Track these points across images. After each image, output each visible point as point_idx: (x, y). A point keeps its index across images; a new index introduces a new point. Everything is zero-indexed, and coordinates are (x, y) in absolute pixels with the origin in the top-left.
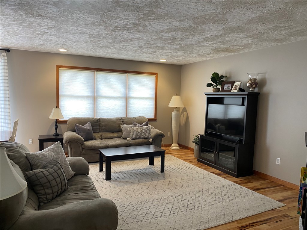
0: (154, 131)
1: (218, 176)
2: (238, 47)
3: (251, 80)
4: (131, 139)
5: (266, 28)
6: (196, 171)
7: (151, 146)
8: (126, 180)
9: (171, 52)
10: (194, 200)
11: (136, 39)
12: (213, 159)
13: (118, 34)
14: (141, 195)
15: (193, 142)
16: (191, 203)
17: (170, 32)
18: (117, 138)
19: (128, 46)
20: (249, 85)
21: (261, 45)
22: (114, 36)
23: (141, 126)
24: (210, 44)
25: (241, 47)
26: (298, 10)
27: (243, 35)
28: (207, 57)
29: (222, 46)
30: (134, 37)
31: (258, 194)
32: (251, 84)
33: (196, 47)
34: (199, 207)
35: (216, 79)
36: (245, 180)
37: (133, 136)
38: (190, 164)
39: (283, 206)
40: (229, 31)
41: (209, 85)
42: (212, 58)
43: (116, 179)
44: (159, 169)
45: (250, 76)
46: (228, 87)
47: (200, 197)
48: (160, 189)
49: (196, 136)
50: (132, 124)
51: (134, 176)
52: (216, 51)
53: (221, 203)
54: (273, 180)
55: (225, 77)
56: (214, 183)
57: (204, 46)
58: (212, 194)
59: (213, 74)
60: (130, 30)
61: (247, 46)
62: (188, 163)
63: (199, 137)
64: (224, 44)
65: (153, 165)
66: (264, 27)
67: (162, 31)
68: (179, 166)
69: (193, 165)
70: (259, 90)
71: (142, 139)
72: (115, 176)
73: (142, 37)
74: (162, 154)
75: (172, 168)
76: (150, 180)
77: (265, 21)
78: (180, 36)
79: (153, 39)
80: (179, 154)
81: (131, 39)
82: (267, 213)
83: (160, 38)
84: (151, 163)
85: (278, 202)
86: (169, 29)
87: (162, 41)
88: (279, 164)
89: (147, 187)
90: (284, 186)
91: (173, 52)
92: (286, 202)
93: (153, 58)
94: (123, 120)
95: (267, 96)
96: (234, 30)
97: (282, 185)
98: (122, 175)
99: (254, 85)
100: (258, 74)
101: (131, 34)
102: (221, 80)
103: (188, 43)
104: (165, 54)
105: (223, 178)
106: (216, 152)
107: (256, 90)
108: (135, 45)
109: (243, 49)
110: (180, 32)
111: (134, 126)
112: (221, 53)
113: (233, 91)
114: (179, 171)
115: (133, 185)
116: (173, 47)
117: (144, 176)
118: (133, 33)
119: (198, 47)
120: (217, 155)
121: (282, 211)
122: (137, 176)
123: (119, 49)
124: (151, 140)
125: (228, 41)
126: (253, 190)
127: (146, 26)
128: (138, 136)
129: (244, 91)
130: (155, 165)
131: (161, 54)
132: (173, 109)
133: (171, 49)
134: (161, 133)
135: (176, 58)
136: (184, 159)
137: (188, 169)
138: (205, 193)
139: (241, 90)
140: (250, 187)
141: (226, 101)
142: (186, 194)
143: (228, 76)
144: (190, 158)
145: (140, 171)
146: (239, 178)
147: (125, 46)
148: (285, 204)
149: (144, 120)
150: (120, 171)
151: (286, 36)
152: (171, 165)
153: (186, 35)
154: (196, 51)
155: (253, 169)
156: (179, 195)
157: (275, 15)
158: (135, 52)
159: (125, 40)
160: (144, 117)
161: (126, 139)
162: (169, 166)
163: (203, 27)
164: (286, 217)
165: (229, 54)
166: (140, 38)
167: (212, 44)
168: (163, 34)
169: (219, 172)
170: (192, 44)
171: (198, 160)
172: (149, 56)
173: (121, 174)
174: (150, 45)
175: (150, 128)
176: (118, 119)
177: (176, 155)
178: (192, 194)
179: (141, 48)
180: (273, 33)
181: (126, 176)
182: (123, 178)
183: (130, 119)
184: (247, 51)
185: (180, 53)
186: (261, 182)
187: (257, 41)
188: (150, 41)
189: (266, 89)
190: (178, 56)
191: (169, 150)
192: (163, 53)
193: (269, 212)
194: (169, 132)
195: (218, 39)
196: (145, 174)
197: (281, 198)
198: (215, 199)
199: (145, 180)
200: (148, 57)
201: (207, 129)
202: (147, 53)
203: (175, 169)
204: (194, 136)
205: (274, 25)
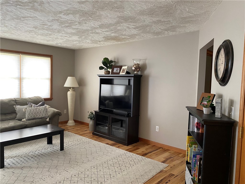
0: (51, 110)
1: (113, 147)
2: (125, 37)
3: (135, 64)
4: (27, 120)
5: (152, 21)
6: (93, 144)
7: (49, 125)
8: (23, 165)
9: (66, 36)
10: (96, 175)
11: (30, 17)
12: (106, 131)
13: (10, 10)
14: (41, 180)
15: (89, 118)
16: (95, 178)
17: (68, 14)
18: (10, 120)
19: (22, 25)
20: (134, 69)
21: (143, 36)
22: (5, 11)
23: (38, 106)
24: (103, 32)
25: (127, 37)
26: (180, 7)
27: (132, 25)
28: (99, 44)
29: (113, 35)
30: (29, 16)
31: (147, 158)
32: (136, 68)
33: (91, 33)
34: (102, 182)
35: (107, 63)
36: (134, 147)
37: (28, 117)
38: (87, 138)
39: (167, 166)
40: (122, 20)
41: (101, 68)
42: (103, 45)
43: (11, 166)
44: (59, 148)
45: (134, 61)
46: (117, 70)
47: (101, 171)
48: (61, 169)
49: (91, 113)
50: (27, 104)
51: (32, 159)
52: (107, 39)
53: (121, 173)
54: (153, 145)
55: (114, 62)
56: (111, 154)
57: (97, 33)
58: (111, 165)
59: (104, 59)
60: (25, 6)
61: (132, 36)
62: (85, 138)
63: (93, 113)
64: (115, 32)
65: (52, 144)
66: (150, 20)
67: (60, 12)
68: (77, 142)
69: (90, 139)
70: (141, 73)
71: (39, 119)
72: (9, 162)
73: (37, 16)
74: (61, 133)
75: (71, 144)
76: (50, 161)
77: (153, 14)
78: (77, 20)
79: (50, 20)
80: (76, 130)
81: (25, 17)
82: (157, 176)
83: (57, 20)
84: (50, 142)
85: (163, 163)
86: (68, 10)
87: (59, 23)
88: (158, 131)
89: (47, 169)
90: (162, 148)
91: (68, 36)
92: (168, 163)
93: (48, 41)
94: (17, 100)
95: (147, 77)
96: (126, 19)
97: (161, 148)
98: (17, 160)
99: (137, 69)
100: (140, 60)
101: (26, 11)
102: (111, 64)
103: (84, 28)
104: (61, 38)
105: (117, 147)
106: (109, 126)
107: (139, 73)
108: (29, 24)
109: (129, 39)
110: (78, 15)
111: (29, 107)
112: (110, 41)
113: (121, 73)
114: (78, 147)
115: (31, 169)
116: (69, 30)
117: (43, 157)
118: (28, 10)
119: (92, 33)
120: (110, 128)
121: (167, 171)
122: (36, 158)
123: (11, 28)
124: (48, 120)
125: (119, 30)
126: (142, 156)
127: (44, 4)
128: (34, 116)
129: (130, 74)
130: (53, 144)
131: (56, 37)
132: (68, 89)
133: (67, 33)
134: (58, 111)
135: (71, 42)
136: (81, 134)
137: (86, 144)
138: (105, 165)
139: (128, 73)
140: (139, 153)
141: (115, 81)
142: (88, 170)
143: (116, 61)
144: (85, 132)
145: (39, 152)
146: (129, 146)
147: (18, 25)
148: (168, 165)
149: (40, 100)
150: (15, 155)
151: (163, 30)
152: (70, 142)
153: (84, 20)
154: (90, 38)
155: (139, 137)
156: (82, 173)
157: (161, 9)
158: (30, 33)
159: (18, 18)
160: (40, 98)
161: (20, 120)
162: (68, 143)
163: (101, 13)
164: (171, 177)
165: (117, 43)
166: (35, 17)
167: (105, 31)
168: (61, 15)
169: (113, 142)
170: (88, 30)
171: (93, 134)
172: (44, 38)
173: (17, 158)
174: (46, 26)
175: (47, 107)
176: (11, 100)
177: (72, 131)
178: (94, 168)
179: (36, 29)
180: (155, 26)
181: (23, 160)
182: (19, 163)
183: (25, 99)
184: (131, 41)
185: (75, 38)
186: (146, 147)
187: (141, 33)
188: (46, 22)
189: (146, 72)
190: (73, 41)
191: (66, 127)
192: (58, 36)
193: (159, 174)
194: (65, 111)
195: (111, 27)
196: (44, 154)
197: (163, 159)
198: (114, 171)
199: (45, 161)
200: (43, 40)
201: (101, 106)
202: (42, 35)
203: (74, 145)
204: (89, 113)
205: (158, 19)
